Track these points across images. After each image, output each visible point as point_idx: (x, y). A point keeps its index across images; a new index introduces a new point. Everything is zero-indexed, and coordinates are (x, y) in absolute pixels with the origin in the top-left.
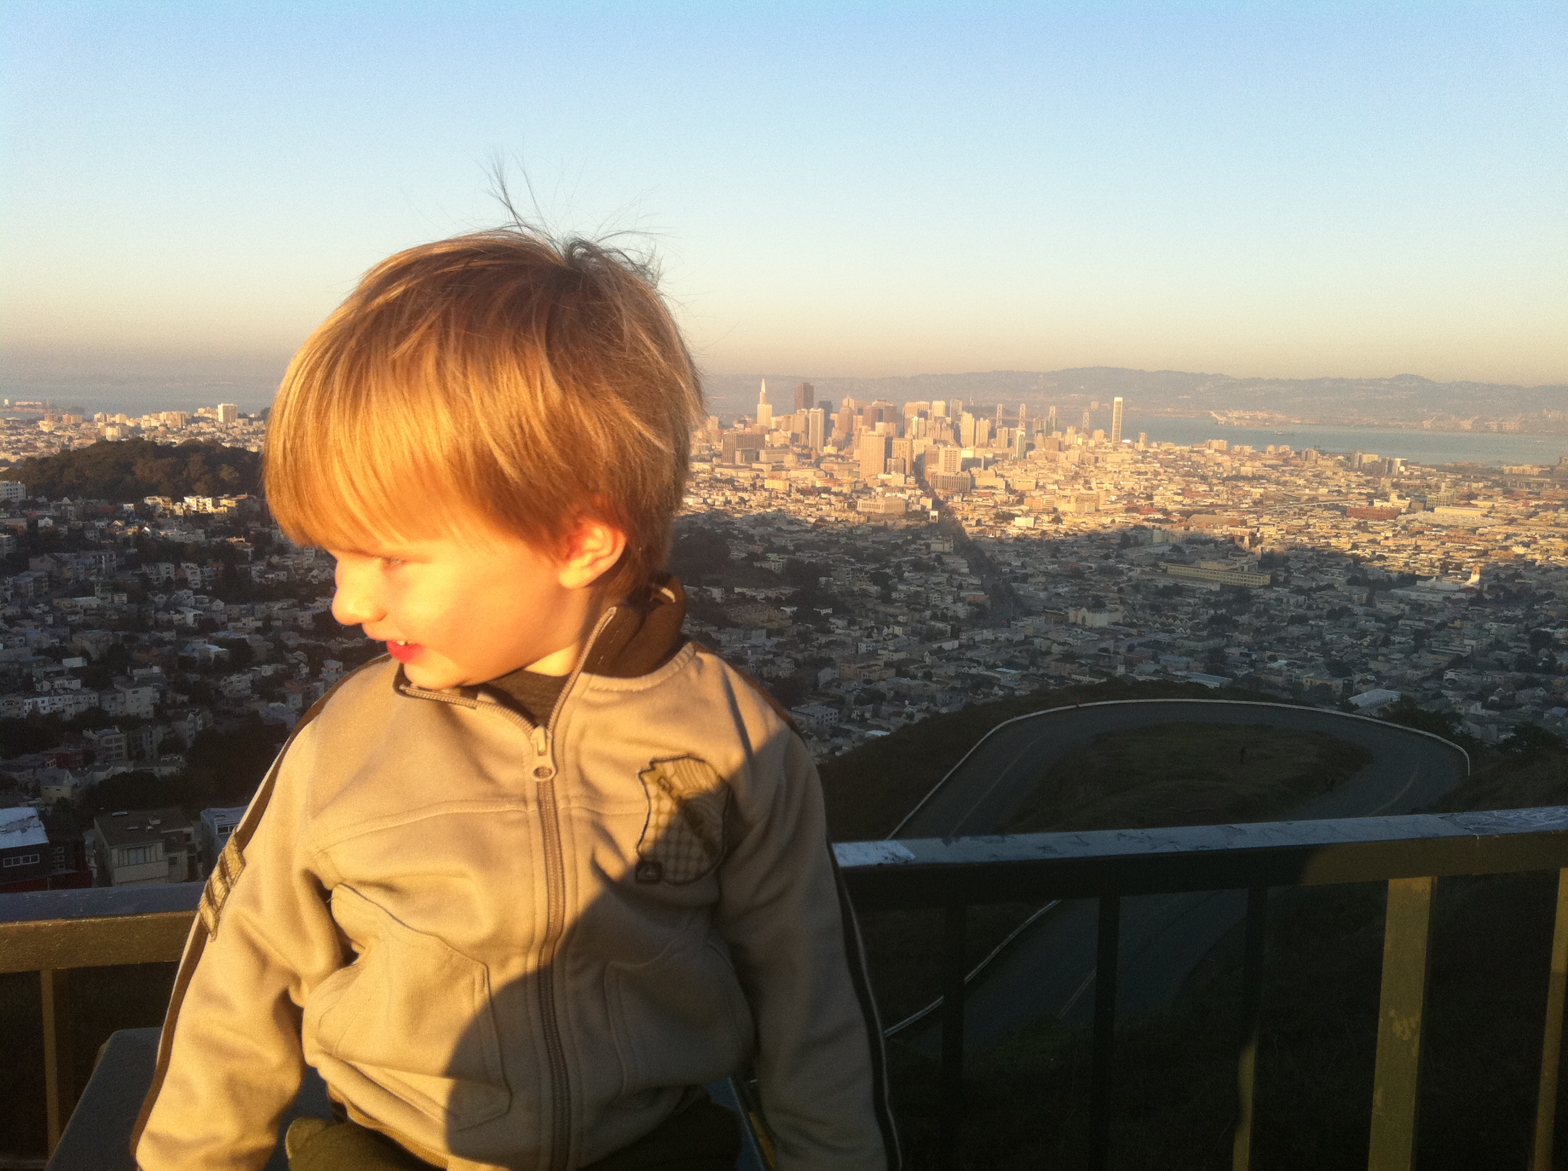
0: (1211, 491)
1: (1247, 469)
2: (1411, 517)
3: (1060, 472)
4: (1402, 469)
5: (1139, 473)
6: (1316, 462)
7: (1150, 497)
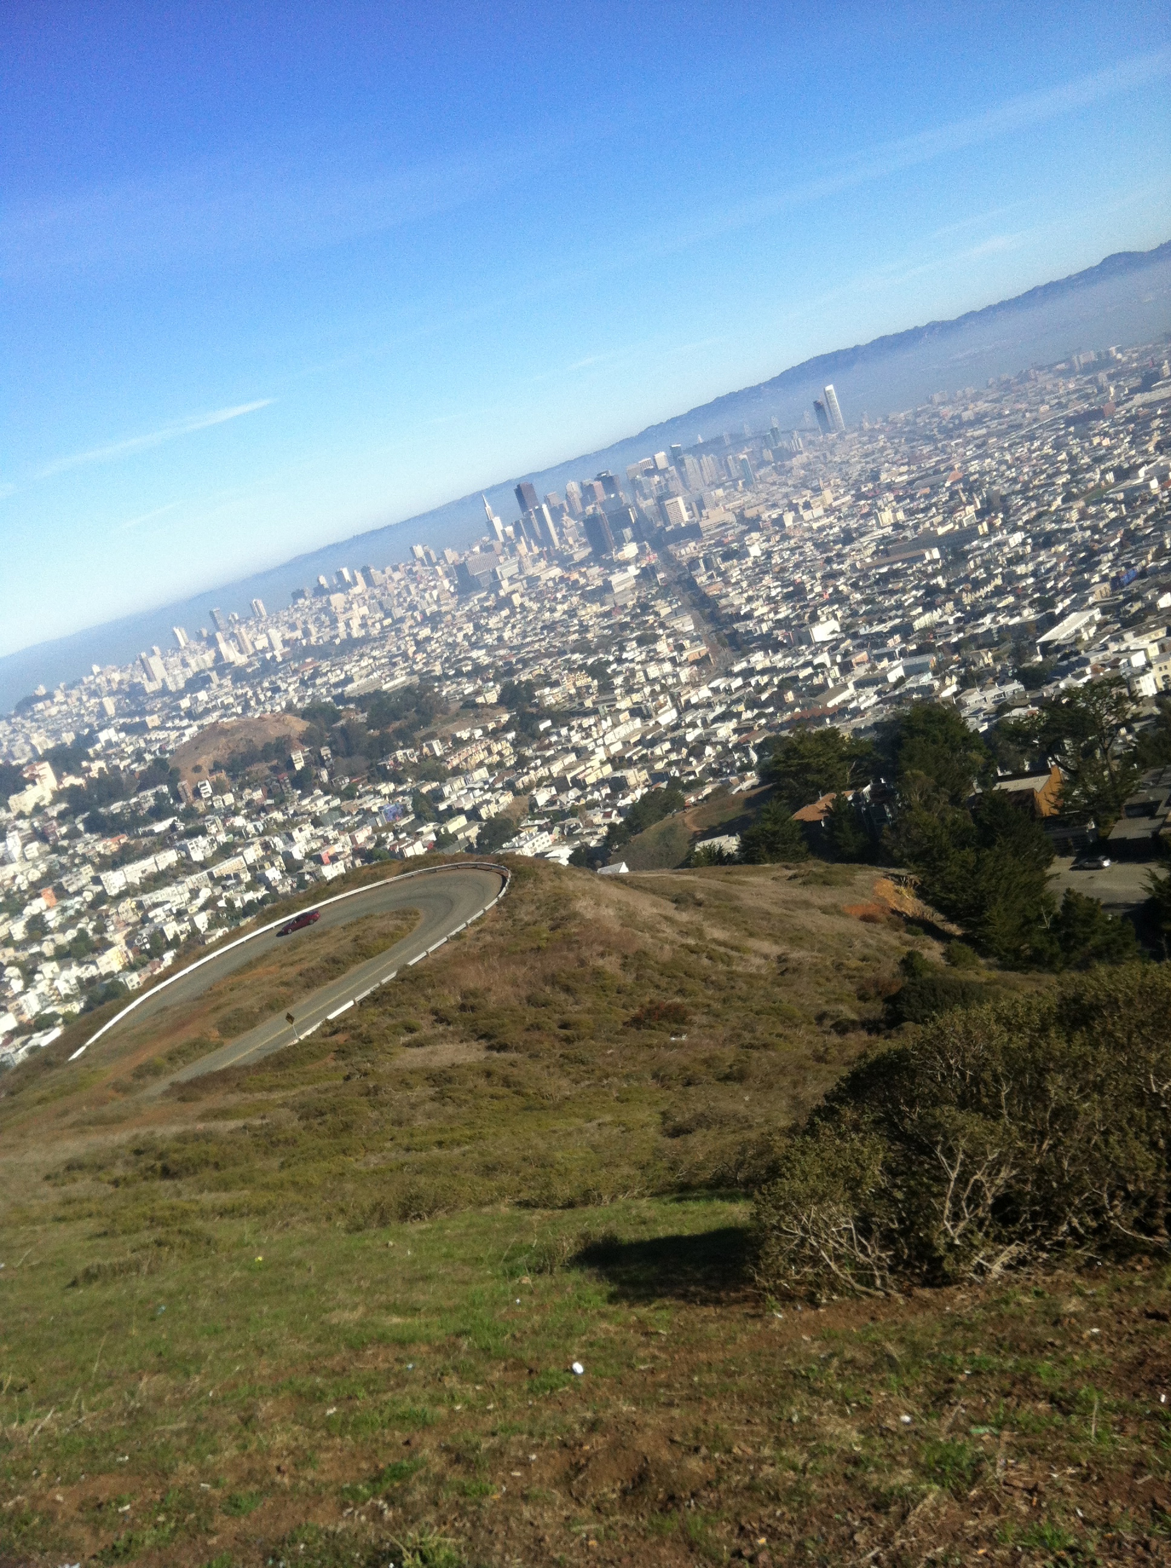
0: (936, 448)
1: (967, 415)
2: (1128, 405)
3: (790, 482)
4: (1119, 356)
5: (866, 455)
6: (1036, 380)
7: (875, 477)
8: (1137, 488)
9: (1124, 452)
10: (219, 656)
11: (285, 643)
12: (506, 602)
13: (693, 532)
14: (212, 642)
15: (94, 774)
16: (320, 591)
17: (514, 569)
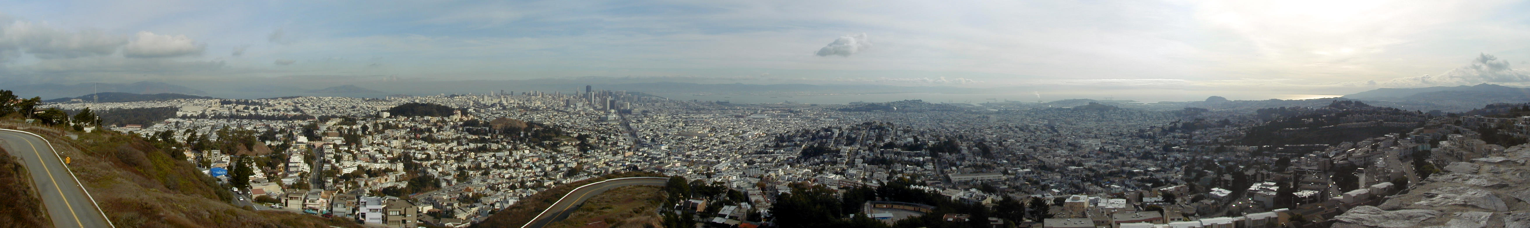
8: (746, 136)
9: (746, 127)
10: (501, 101)
11: (518, 104)
12: (579, 113)
13: (629, 112)
14: (500, 97)
15: (470, 119)
16: (529, 94)
17: (582, 105)
